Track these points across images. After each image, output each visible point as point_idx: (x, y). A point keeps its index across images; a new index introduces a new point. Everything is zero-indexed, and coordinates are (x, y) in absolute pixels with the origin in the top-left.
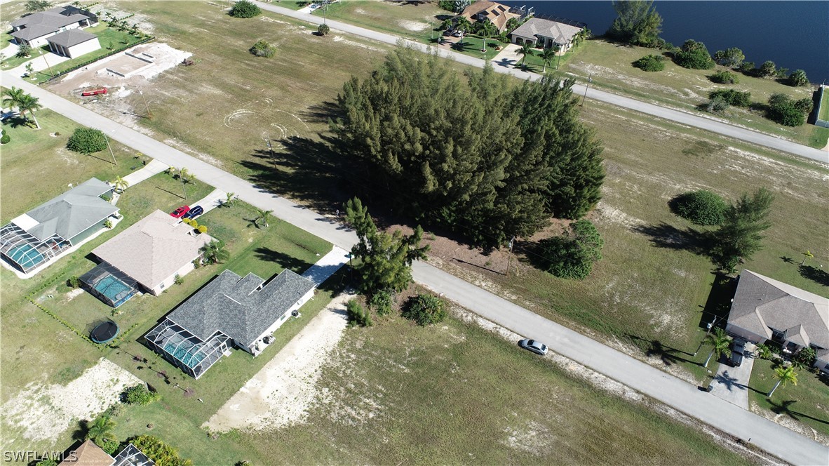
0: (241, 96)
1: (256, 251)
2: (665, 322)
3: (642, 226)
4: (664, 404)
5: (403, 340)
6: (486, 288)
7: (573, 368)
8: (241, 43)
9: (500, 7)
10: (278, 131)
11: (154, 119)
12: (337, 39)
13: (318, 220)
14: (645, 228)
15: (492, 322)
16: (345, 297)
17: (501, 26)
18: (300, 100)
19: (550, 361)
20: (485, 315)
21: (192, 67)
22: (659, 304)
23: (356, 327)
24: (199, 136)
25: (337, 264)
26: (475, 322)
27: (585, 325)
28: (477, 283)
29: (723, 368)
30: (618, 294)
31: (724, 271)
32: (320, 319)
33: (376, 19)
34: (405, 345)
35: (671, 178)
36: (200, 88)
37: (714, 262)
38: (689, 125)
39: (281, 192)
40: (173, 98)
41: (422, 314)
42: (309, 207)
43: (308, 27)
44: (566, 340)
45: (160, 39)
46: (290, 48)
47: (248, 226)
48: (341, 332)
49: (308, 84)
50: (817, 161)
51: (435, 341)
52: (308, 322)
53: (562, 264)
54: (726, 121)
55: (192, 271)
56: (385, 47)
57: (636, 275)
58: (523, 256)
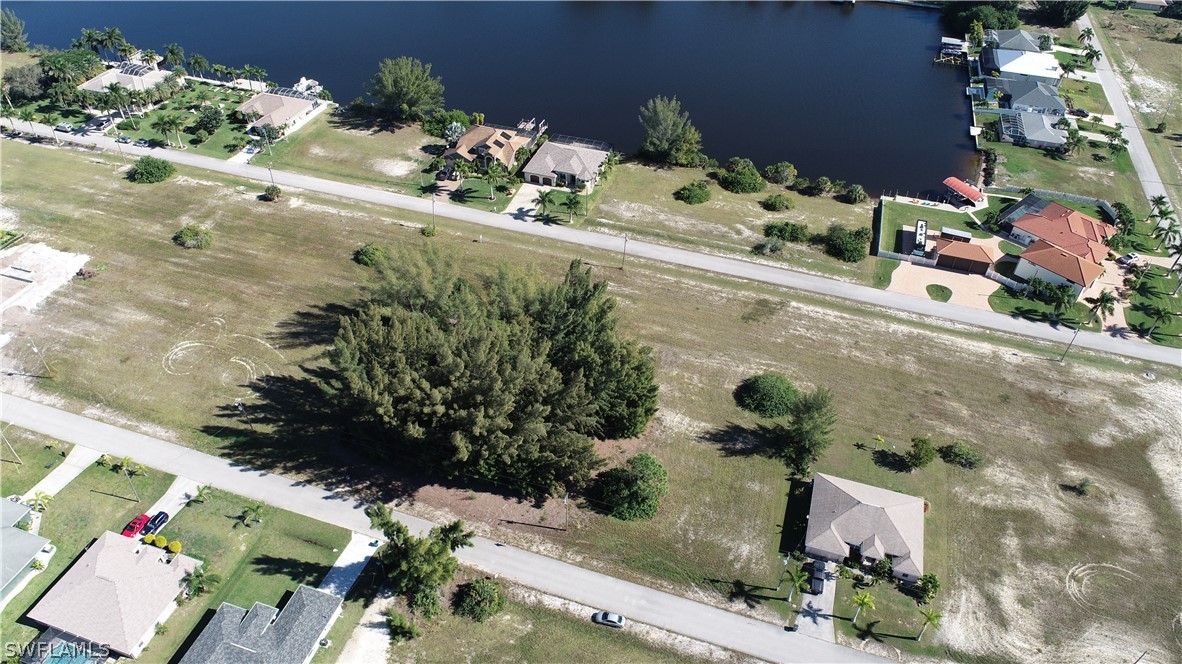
0: (180, 320)
1: (253, 563)
2: (745, 553)
3: (708, 433)
4: (752, 657)
5: (460, 645)
6: (545, 553)
7: (656, 636)
8: (157, 227)
9: (503, 135)
10: (242, 368)
11: (59, 378)
12: (294, 203)
13: (327, 498)
14: (711, 434)
15: (559, 597)
16: (382, 603)
17: (508, 160)
18: (263, 313)
19: (629, 633)
20: (550, 590)
21: (94, 279)
22: (736, 532)
23: (402, 642)
24: (132, 396)
25: (362, 560)
26: (540, 602)
27: (662, 577)
28: (534, 548)
29: (807, 598)
30: (692, 528)
31: (797, 477)
32: (356, 641)
33: (342, 162)
34: (464, 652)
35: (733, 358)
36: (115, 314)
37: (788, 465)
38: (746, 279)
39: (267, 467)
40: (78, 338)
41: (478, 609)
42: (309, 482)
43: (251, 187)
44: (643, 602)
45: (33, 236)
46: (231, 227)
47: (235, 527)
48: (385, 652)
49: (269, 286)
50: (883, 307)
51: (498, 638)
52: (342, 650)
53: (626, 505)
54: (785, 265)
55: (176, 611)
56: (363, 209)
57: (708, 499)
58: (581, 500)
